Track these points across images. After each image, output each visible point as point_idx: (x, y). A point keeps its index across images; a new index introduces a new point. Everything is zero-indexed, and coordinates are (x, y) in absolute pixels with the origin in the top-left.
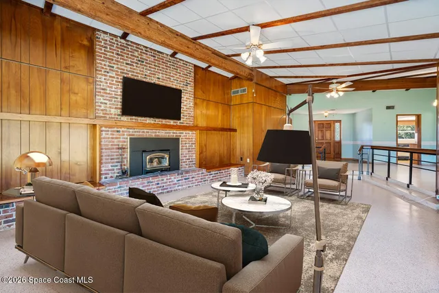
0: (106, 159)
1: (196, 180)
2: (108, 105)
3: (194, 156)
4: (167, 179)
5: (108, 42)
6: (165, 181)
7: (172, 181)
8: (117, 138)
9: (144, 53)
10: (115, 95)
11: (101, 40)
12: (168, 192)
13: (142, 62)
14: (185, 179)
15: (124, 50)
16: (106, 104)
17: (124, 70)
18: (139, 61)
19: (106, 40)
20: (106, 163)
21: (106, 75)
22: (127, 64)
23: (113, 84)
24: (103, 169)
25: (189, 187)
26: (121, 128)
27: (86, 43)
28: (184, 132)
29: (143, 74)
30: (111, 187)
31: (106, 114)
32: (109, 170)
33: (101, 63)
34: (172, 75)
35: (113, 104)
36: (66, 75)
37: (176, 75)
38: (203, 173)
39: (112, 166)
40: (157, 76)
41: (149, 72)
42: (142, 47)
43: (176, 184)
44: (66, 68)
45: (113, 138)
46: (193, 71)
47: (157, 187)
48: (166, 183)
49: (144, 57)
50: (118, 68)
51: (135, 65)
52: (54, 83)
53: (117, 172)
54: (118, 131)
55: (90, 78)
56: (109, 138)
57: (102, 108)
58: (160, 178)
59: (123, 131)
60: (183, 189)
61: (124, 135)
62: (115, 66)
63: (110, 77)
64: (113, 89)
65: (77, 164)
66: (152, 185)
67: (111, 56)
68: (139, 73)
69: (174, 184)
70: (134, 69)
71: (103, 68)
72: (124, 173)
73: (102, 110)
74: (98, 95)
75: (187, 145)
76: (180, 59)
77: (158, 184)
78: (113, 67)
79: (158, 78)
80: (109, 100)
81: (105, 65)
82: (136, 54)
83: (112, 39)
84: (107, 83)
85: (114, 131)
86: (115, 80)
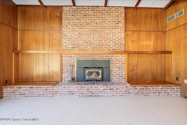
0: (65, 71)
1: (120, 91)
2: (67, 43)
3: (124, 73)
4: (95, 87)
5: (68, 11)
6: (93, 88)
7: (99, 89)
8: (70, 60)
9: (87, 10)
10: (71, 37)
11: (64, 11)
12: (96, 96)
13: (86, 16)
14: (110, 89)
15: (76, 12)
16: (67, 42)
17: (75, 23)
18: (84, 16)
19: (67, 10)
20: (65, 73)
21: (66, 28)
22: (77, 19)
23: (70, 32)
24: (63, 76)
25: (113, 95)
26: (72, 55)
27: (59, 15)
28: (115, 56)
29: (86, 23)
30: (60, 87)
31: (67, 48)
32: (66, 77)
33: (65, 22)
34: (106, 18)
35: (70, 42)
36: (51, 32)
37: (109, 18)
38: (127, 87)
39: (67, 75)
40: (95, 22)
41: (90, 21)
42: (86, 7)
43: (102, 91)
44: (51, 28)
45: (68, 60)
46: (124, 12)
47: (88, 92)
48: (94, 89)
49: (87, 12)
50: (73, 23)
51: (81, 18)
52: (47, 36)
53: (70, 79)
54: (70, 56)
55: (60, 31)
56: (66, 60)
57: (65, 45)
58: (90, 86)
59: (73, 56)
60: (108, 96)
61: (74, 58)
62: (71, 22)
63: (69, 28)
64: (70, 34)
65: (55, 72)
66: (84, 90)
67: (69, 17)
68: (84, 23)
69: (100, 91)
70: (81, 21)
71: (65, 25)
72: (73, 79)
73: (65, 46)
74: (63, 39)
75: (118, 65)
76: (112, 7)
77: (88, 89)
78: (70, 23)
79: (96, 23)
80: (68, 41)
81: (66, 23)
82: (82, 12)
83: (70, 8)
84: (67, 32)
85: (68, 56)
86: (71, 29)
